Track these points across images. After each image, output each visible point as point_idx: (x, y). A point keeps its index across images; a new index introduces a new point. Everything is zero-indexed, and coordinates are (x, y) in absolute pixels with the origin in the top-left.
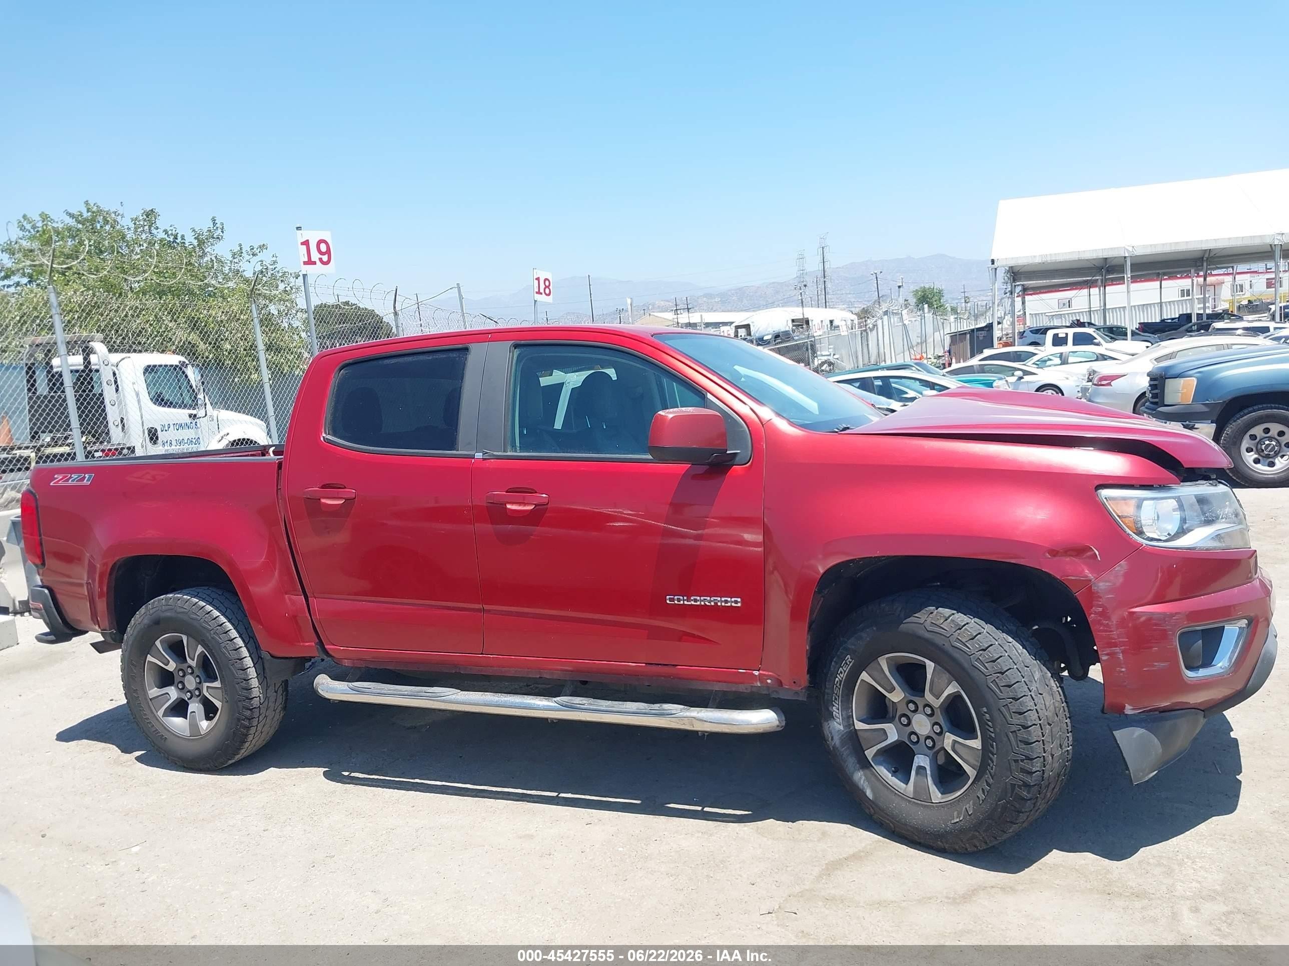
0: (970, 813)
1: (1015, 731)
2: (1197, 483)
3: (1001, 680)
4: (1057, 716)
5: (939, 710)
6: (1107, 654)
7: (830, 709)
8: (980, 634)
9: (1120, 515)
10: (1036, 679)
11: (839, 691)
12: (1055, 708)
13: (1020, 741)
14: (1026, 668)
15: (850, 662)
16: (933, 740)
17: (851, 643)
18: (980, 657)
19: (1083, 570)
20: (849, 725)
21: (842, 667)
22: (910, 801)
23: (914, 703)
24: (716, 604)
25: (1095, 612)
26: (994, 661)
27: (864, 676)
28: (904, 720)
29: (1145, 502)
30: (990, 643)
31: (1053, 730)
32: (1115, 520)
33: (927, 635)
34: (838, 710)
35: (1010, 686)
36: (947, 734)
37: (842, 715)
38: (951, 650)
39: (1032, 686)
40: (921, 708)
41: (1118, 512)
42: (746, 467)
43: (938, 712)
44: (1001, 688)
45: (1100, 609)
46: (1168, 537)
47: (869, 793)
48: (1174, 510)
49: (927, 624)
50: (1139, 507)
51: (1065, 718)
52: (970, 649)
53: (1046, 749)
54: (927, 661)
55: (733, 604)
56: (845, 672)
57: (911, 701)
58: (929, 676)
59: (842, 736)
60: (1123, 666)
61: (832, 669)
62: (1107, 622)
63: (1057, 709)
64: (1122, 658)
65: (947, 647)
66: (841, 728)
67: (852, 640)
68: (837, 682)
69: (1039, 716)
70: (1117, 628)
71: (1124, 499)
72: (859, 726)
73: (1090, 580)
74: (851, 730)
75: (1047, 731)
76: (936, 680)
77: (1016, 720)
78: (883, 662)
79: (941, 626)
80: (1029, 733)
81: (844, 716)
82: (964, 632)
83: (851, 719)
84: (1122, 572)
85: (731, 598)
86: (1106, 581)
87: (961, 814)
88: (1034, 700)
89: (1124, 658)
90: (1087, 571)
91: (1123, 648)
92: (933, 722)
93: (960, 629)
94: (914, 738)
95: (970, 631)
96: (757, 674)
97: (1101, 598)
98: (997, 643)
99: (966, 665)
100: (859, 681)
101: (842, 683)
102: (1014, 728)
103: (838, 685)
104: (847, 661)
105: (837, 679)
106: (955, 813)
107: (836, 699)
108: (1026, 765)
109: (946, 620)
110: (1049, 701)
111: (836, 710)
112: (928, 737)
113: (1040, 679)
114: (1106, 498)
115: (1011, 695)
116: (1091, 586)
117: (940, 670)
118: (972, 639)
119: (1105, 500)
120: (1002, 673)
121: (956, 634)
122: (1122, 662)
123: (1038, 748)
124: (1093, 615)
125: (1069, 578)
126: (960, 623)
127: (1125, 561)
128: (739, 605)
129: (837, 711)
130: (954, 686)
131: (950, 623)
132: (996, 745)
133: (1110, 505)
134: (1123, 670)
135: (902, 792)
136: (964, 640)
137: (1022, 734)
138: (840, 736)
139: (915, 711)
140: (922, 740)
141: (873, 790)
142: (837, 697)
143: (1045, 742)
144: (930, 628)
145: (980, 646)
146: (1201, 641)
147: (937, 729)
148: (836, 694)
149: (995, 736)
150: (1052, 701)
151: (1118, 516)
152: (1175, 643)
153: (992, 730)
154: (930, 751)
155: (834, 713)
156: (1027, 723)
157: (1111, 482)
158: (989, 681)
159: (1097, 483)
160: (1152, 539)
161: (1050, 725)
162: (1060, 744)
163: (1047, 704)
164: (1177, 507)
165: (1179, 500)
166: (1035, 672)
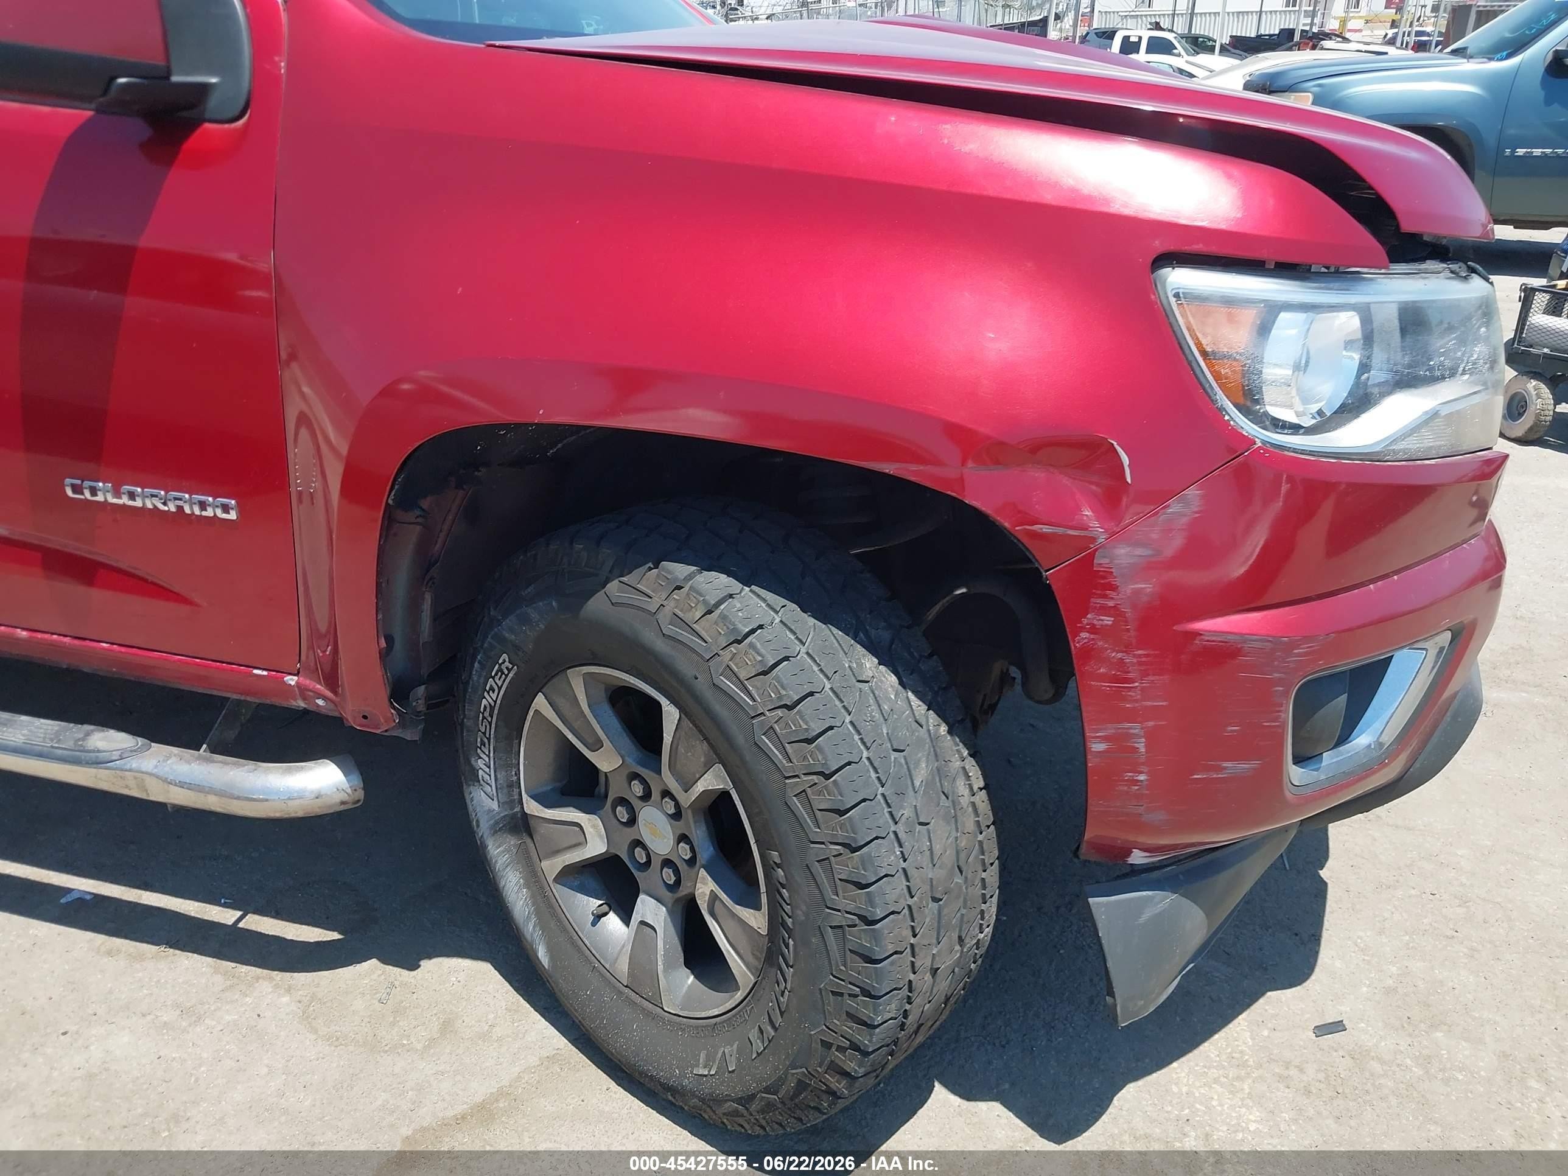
0: (730, 1070)
1: (841, 927)
2: (1423, 266)
3: (820, 793)
4: (961, 872)
5: (690, 812)
6: (1105, 739)
7: (473, 760)
8: (786, 658)
9: (1209, 349)
10: (917, 783)
11: (489, 727)
12: (958, 853)
13: (850, 950)
14: (894, 755)
15: (509, 670)
16: (677, 872)
17: (509, 628)
18: (776, 727)
19: (1078, 509)
20: (512, 801)
21: (493, 678)
22: (620, 993)
23: (643, 781)
24: (180, 509)
25: (1093, 626)
26: (809, 741)
27: (540, 702)
28: (622, 813)
29: (1283, 316)
30: (807, 689)
31: (945, 911)
32: (1191, 365)
33: (661, 646)
34: (489, 767)
35: (841, 813)
36: (703, 872)
37: (496, 780)
38: (709, 695)
39: (902, 807)
40: (656, 795)
41: (1204, 342)
42: (235, 130)
43: (688, 815)
44: (818, 813)
45: (1108, 620)
46: (1319, 419)
47: (542, 955)
48: (1348, 344)
49: (664, 617)
50: (1264, 329)
51: (980, 869)
52: (754, 700)
53: (917, 965)
54: (664, 702)
55: (220, 513)
56: (500, 689)
57: (635, 776)
58: (668, 738)
59: (497, 823)
60: (1145, 769)
61: (475, 678)
62: (1120, 655)
63: (963, 856)
64: (1143, 750)
65: (701, 685)
66: (494, 805)
67: (510, 621)
68: (485, 707)
69: (908, 887)
70: (1145, 674)
71: (1230, 302)
72: (532, 807)
73: (1093, 539)
74: (515, 814)
75: (927, 920)
76: (681, 750)
77: (848, 900)
78: (576, 680)
79: (695, 626)
80: (876, 937)
81: (500, 782)
82: (746, 653)
83: (516, 791)
84: (1184, 520)
85: (215, 498)
86: (1137, 544)
87: (714, 1062)
88: (901, 846)
89: (1147, 752)
90: (1088, 513)
91: (1151, 724)
92: (679, 832)
93: (739, 642)
94: (640, 856)
95: (763, 651)
96: (293, 683)
97: (1114, 588)
98: (828, 686)
99: (740, 740)
100: (531, 713)
101: (496, 712)
102: (838, 919)
103: (487, 714)
104: (503, 667)
105: (484, 702)
106: (703, 1055)
107: (483, 744)
108: (862, 1007)
109: (710, 612)
110: (943, 838)
111: (484, 764)
112: (667, 863)
113: (928, 784)
114: (1177, 296)
115: (841, 835)
116: (1092, 556)
117: (690, 728)
118: (765, 673)
119: (1173, 300)
120: (828, 777)
121: (726, 655)
122: (1143, 759)
123: (896, 971)
124: (1084, 635)
125: (1036, 527)
126: (740, 626)
127: (1200, 488)
128: (233, 515)
129: (487, 770)
130: (717, 776)
131: (716, 623)
132: (795, 945)
133: (1184, 316)
134: (1142, 777)
135: (607, 966)
136: (743, 675)
137: (859, 936)
138: (492, 822)
139: (646, 796)
140: (656, 863)
141: (550, 950)
142: (486, 741)
143: (917, 950)
144: (670, 629)
145: (780, 698)
146: (1344, 697)
147: (685, 851)
148: (484, 733)
149: (793, 923)
150: (954, 834)
151: (1204, 354)
152: (1283, 715)
153: (787, 908)
154: (669, 894)
155: (480, 772)
156: (874, 913)
157: (1198, 247)
158: (791, 793)
159: (1159, 246)
160: (1279, 425)
161: (936, 900)
162: (960, 937)
163: (938, 848)
164: (1359, 335)
165: (1366, 315)
166: (917, 764)
